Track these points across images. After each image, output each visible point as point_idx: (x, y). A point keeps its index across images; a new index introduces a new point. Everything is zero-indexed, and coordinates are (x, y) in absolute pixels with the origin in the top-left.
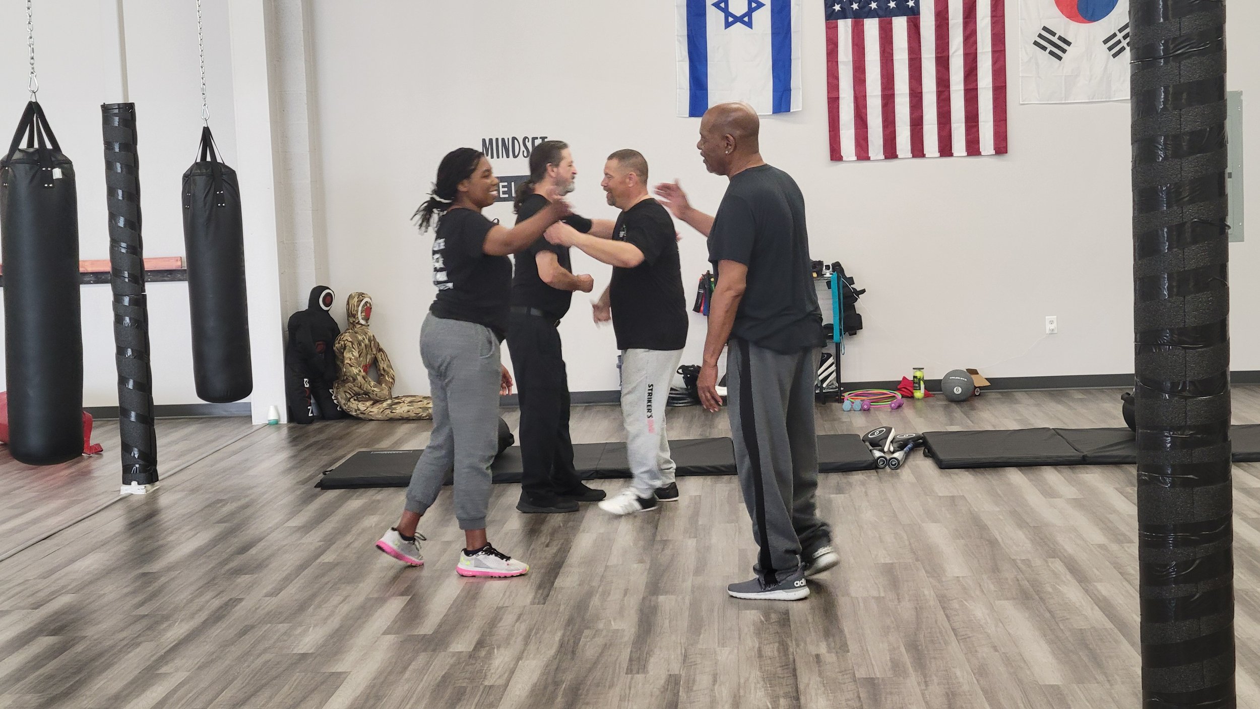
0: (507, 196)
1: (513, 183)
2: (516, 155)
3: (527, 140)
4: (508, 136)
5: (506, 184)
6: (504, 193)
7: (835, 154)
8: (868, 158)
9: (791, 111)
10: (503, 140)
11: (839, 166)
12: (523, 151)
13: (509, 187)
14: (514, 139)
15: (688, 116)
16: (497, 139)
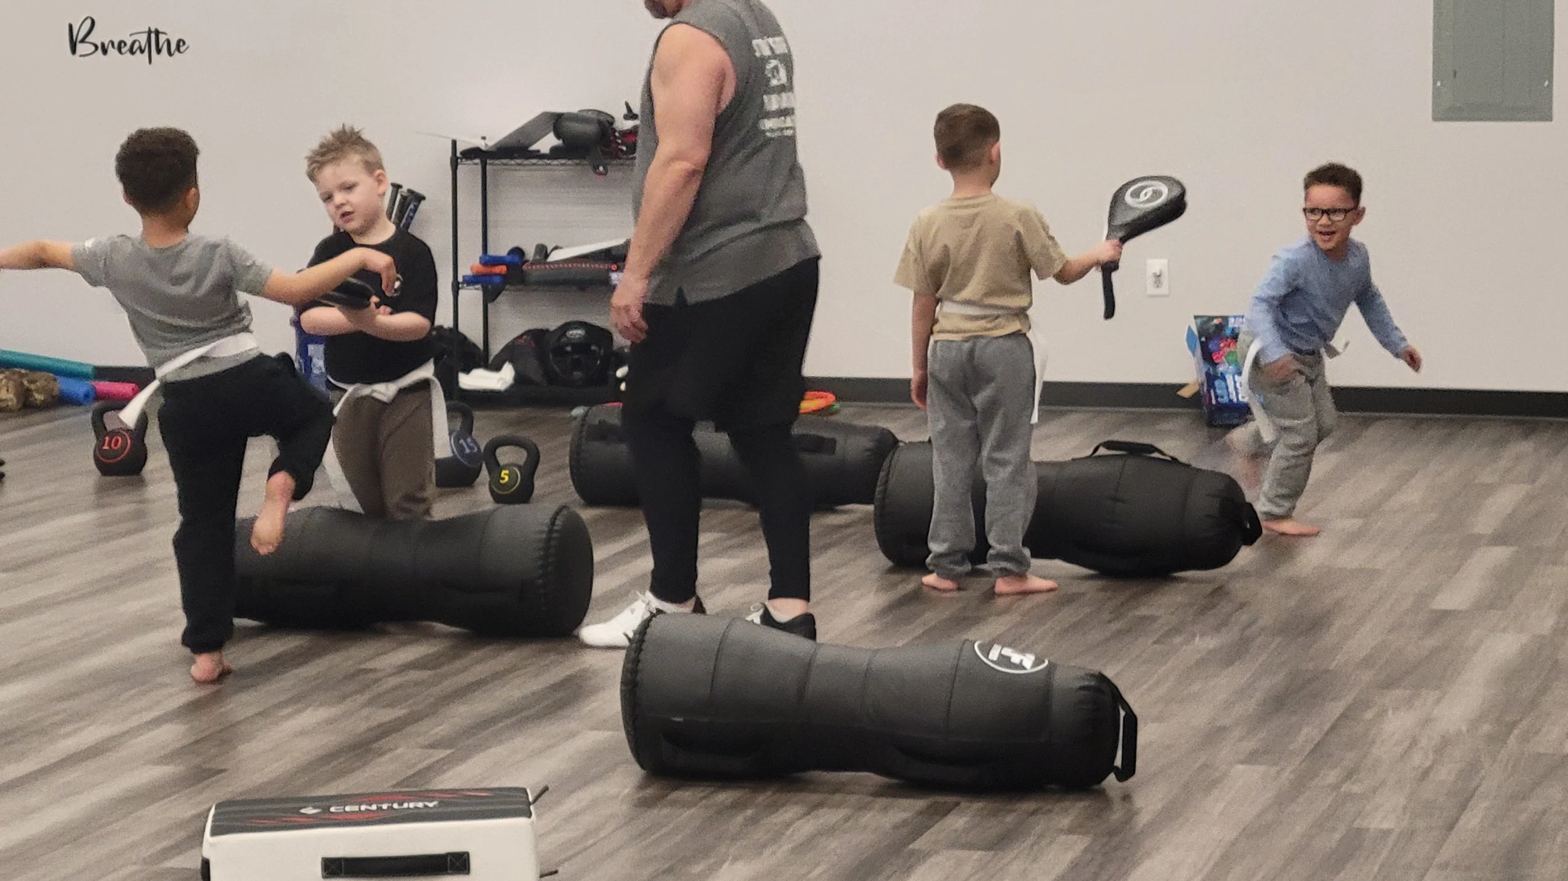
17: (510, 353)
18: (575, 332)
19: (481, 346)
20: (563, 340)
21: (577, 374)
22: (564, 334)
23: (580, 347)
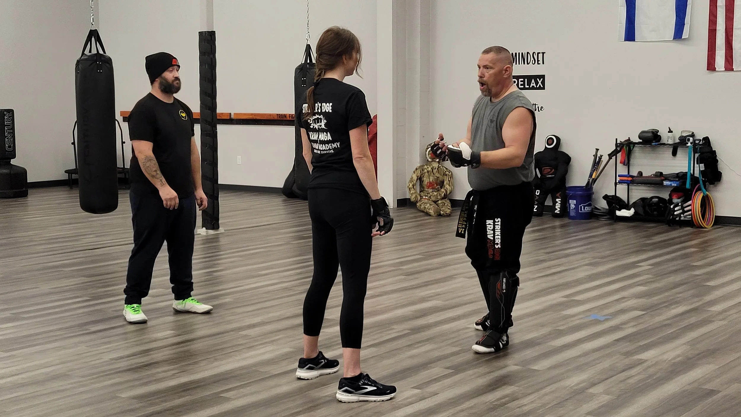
0: (522, 87)
1: (526, 80)
2: (529, 63)
3: (535, 54)
4: (525, 52)
5: (522, 80)
6: (521, 85)
7: (711, 66)
8: (732, 70)
9: (683, 38)
10: (522, 53)
11: (715, 74)
12: (533, 61)
13: (524, 81)
14: (528, 53)
15: (624, 40)
16: (519, 53)
17: (635, 205)
18: (655, 199)
19: (626, 202)
20: (651, 202)
21: (655, 213)
22: (651, 200)
23: (657, 204)
